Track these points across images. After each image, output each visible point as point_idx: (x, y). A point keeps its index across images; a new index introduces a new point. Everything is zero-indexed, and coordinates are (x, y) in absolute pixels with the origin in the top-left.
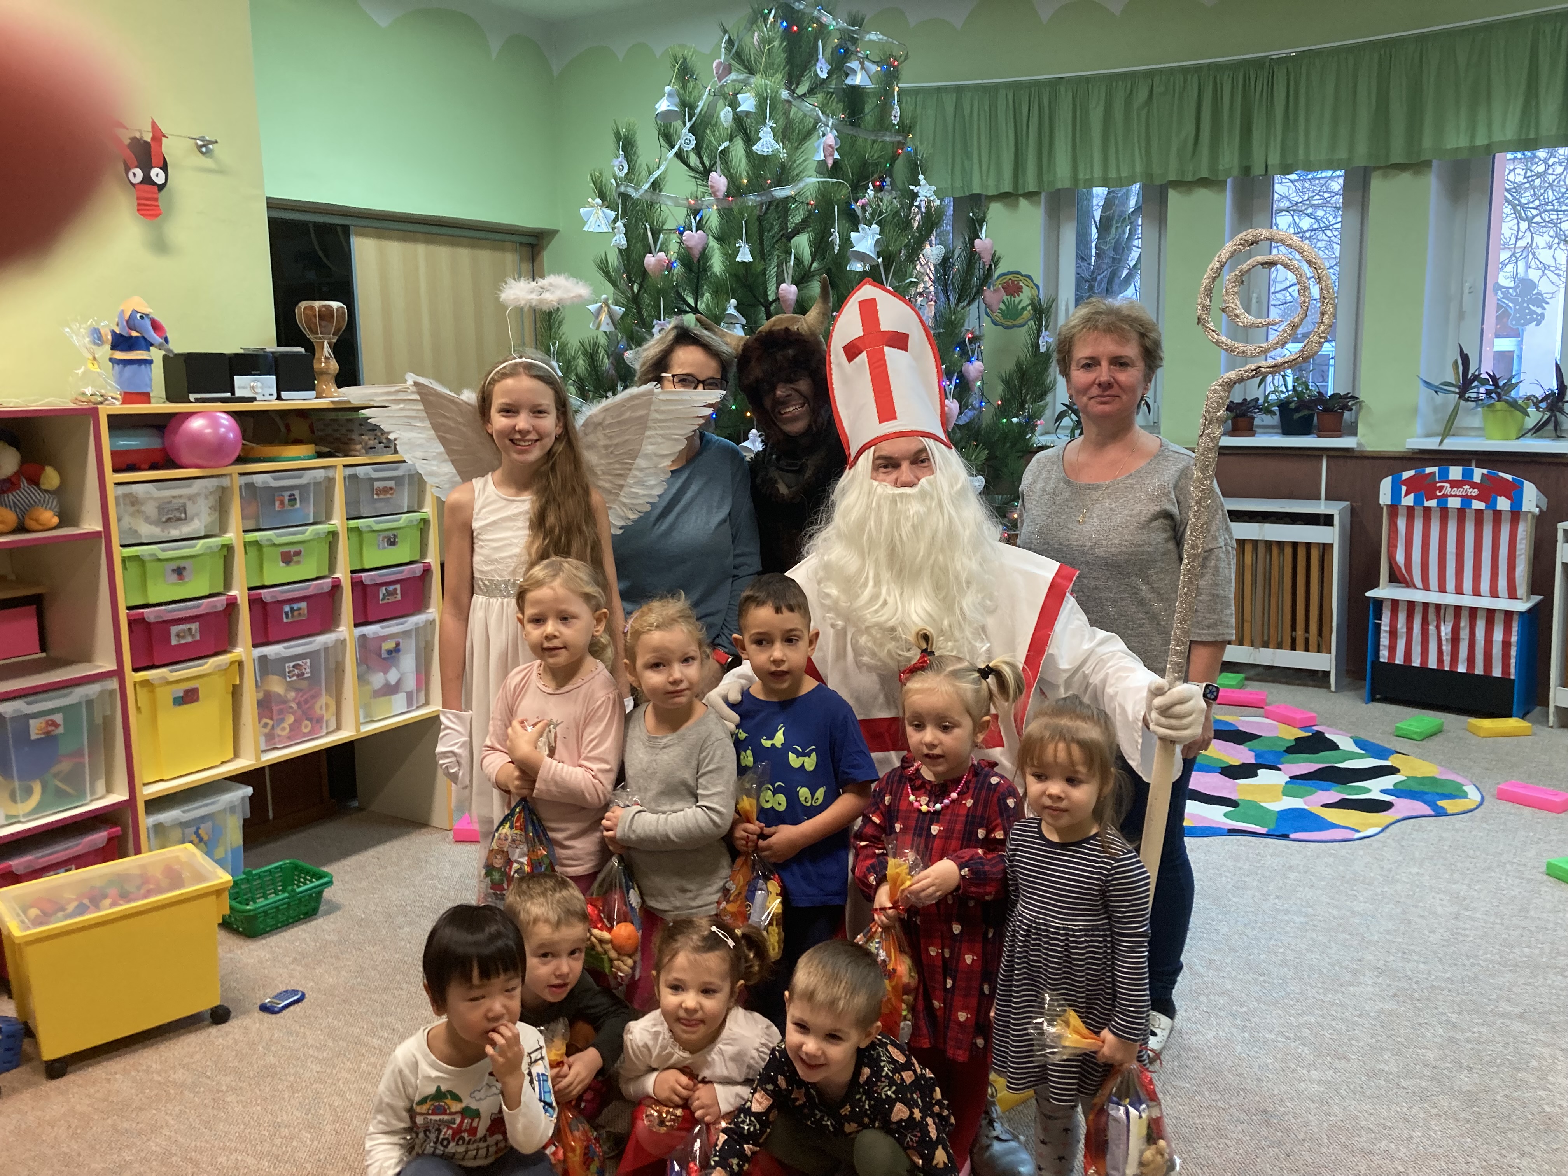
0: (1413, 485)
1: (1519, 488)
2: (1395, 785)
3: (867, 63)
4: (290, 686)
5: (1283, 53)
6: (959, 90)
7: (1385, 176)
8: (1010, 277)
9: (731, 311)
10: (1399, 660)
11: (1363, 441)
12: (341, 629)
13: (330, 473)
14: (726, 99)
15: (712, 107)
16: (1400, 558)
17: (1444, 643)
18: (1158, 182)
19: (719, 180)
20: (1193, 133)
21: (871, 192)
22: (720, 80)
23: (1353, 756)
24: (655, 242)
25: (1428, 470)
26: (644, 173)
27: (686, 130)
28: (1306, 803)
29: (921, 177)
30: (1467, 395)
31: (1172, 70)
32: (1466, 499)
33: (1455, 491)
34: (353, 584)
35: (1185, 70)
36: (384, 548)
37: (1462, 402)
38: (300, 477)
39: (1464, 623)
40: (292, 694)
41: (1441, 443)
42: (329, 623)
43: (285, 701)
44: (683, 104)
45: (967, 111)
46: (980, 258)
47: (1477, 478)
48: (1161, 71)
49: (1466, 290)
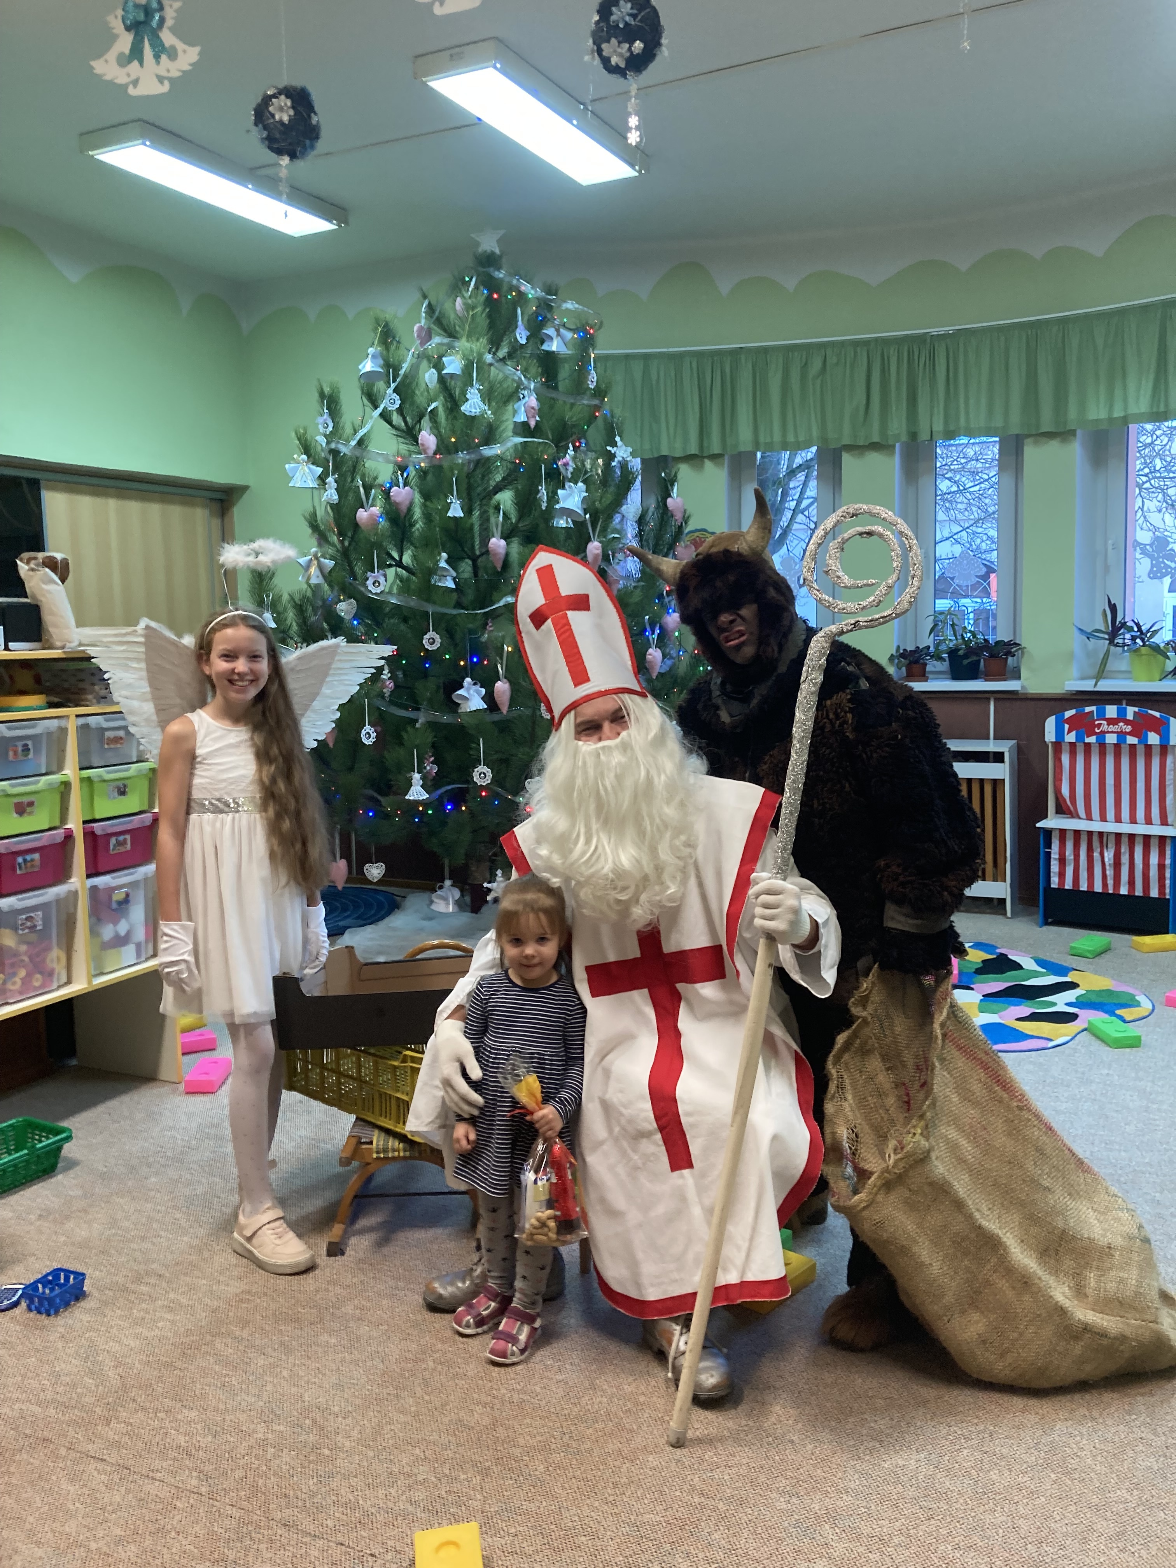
0: (1075, 723)
1: (1167, 724)
2: (1077, 998)
3: (562, 331)
4: (22, 940)
5: (942, 330)
6: (646, 357)
7: (1036, 443)
8: (697, 534)
9: (443, 564)
10: (1068, 885)
11: (1026, 684)
12: (72, 880)
13: (63, 723)
14: (429, 361)
15: (415, 368)
16: (1065, 791)
17: (1107, 867)
18: (833, 446)
19: (428, 438)
20: (864, 402)
21: (571, 452)
22: (422, 344)
23: (1036, 974)
24: (367, 498)
25: (1088, 709)
26: (348, 430)
27: (390, 391)
28: (1000, 1018)
29: (618, 439)
30: (1116, 641)
31: (842, 343)
32: (1121, 735)
33: (1112, 728)
34: (86, 834)
35: (856, 344)
36: (114, 798)
37: (1112, 648)
38: (33, 727)
39: (1124, 849)
40: (23, 948)
41: (1096, 684)
42: (61, 874)
43: (16, 954)
44: (387, 365)
45: (654, 377)
46: (672, 516)
47: (1130, 716)
48: (833, 344)
49: (1110, 547)
